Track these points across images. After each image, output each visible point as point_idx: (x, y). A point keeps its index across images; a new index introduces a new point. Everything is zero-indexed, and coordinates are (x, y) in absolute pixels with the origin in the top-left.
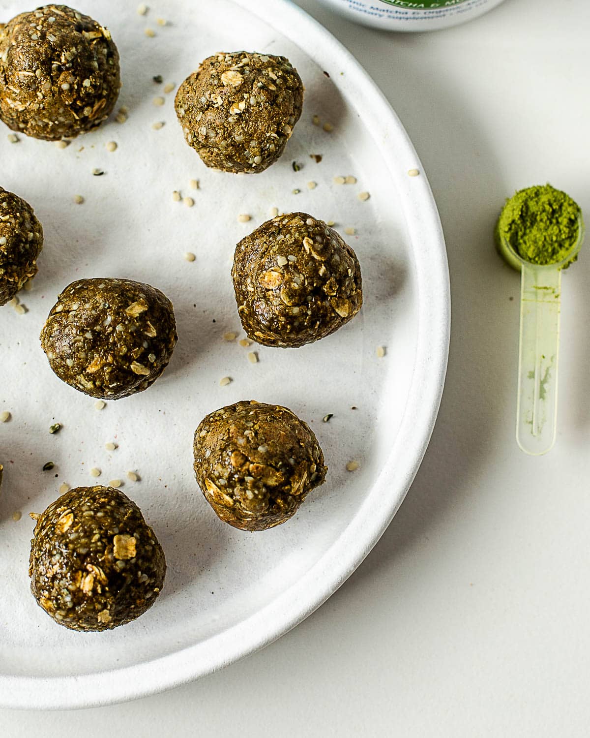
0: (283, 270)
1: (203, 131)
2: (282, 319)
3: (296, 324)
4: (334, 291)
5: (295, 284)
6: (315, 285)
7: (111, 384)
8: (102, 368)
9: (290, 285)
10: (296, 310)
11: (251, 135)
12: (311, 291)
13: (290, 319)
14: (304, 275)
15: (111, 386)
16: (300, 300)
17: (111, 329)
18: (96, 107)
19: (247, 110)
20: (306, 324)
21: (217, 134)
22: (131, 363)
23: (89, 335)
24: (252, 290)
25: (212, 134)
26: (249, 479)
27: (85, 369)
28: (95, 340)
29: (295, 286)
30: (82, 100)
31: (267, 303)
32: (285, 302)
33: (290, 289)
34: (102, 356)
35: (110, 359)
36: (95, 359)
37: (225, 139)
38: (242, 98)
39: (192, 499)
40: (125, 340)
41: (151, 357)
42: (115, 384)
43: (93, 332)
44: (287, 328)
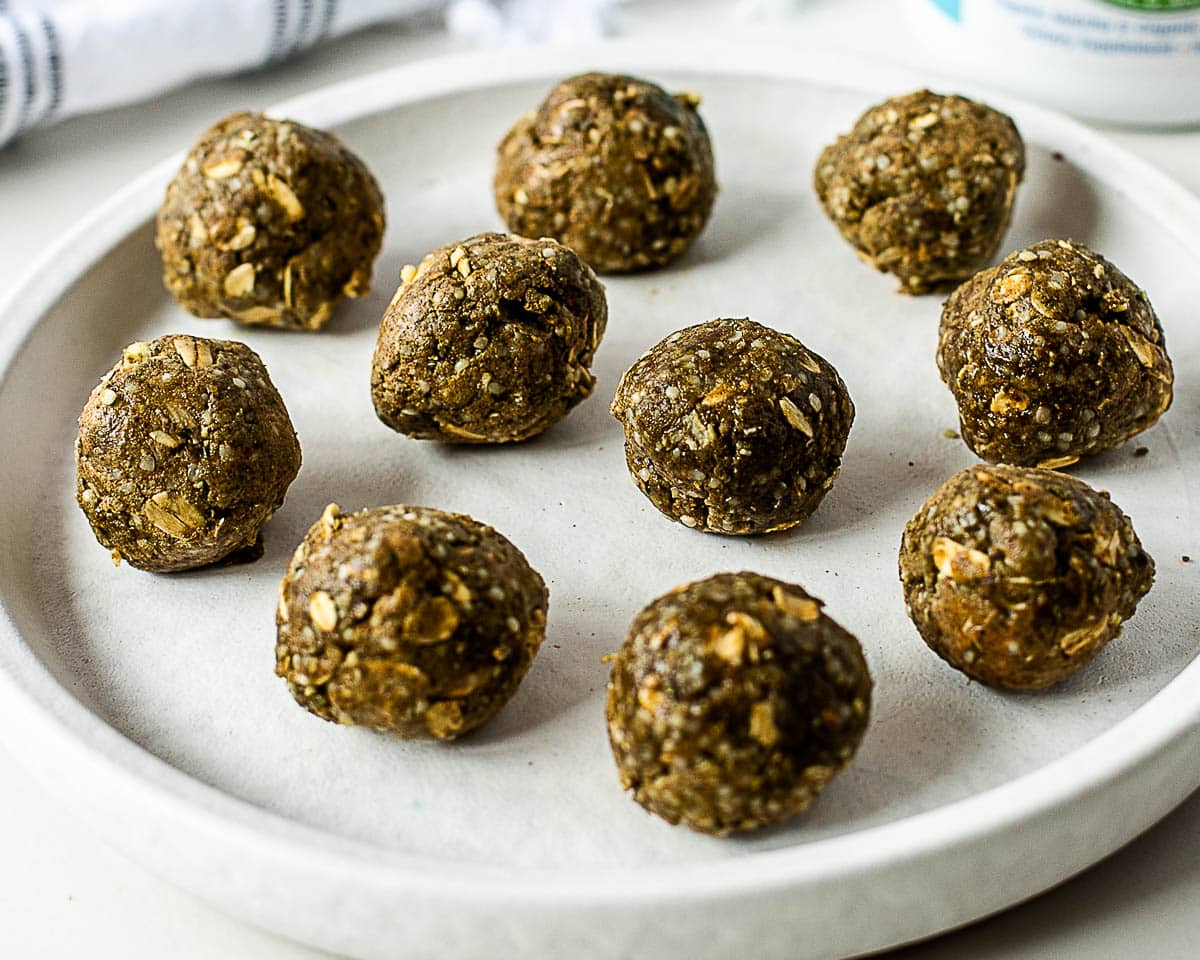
0: (1030, 269)
1: (869, 163)
2: (1038, 340)
3: (1064, 349)
4: (1122, 303)
5: (1056, 284)
6: (1089, 287)
7: (747, 429)
8: (731, 399)
9: (1046, 284)
10: (1061, 326)
11: (949, 157)
12: (1083, 299)
13: (1053, 340)
14: (1068, 271)
15: (746, 432)
16: (1066, 311)
17: (743, 343)
18: (684, 185)
19: (940, 124)
20: (1081, 351)
21: (892, 161)
22: (780, 397)
23: (704, 354)
24: (981, 320)
25: (883, 163)
26: (1015, 501)
27: (700, 400)
28: (714, 360)
29: (1054, 285)
30: (662, 158)
31: (1008, 328)
32: (1042, 312)
33: (1048, 290)
34: (730, 382)
35: (744, 384)
36: (718, 385)
37: (906, 166)
38: (929, 111)
39: (903, 678)
40: (768, 361)
41: (815, 401)
42: (754, 430)
43: (712, 350)
44: (1048, 356)
